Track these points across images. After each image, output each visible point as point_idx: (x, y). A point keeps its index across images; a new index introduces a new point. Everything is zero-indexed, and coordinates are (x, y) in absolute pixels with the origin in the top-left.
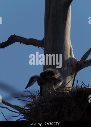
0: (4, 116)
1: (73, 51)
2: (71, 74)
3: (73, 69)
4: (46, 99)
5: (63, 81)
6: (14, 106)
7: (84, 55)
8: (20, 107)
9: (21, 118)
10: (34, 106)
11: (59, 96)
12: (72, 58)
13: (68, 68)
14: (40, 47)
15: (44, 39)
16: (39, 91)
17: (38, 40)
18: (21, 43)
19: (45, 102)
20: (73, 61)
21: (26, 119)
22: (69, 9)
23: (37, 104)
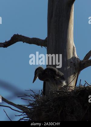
2: (74, 73)
4: (49, 99)
7: (87, 55)
8: (23, 106)
9: (24, 117)
10: (37, 106)
11: (62, 96)
12: (75, 57)
13: (71, 67)
16: (42, 90)
19: (48, 101)
20: (76, 60)
21: (29, 118)
22: (72, 8)
23: (40, 103)
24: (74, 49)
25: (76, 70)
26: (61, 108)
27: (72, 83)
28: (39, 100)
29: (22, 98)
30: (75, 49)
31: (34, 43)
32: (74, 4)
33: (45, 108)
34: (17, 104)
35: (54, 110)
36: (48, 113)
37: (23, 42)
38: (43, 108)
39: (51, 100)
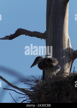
0: (12, 97)
2: (69, 61)
4: (47, 83)
5: (60, 68)
6: (21, 89)
8: (26, 89)
9: (27, 99)
10: (38, 89)
11: (59, 81)
12: (70, 48)
13: (66, 56)
14: (42, 39)
16: (41, 76)
18: (26, 35)
19: (47, 85)
20: (70, 51)
21: (31, 100)
22: (67, 6)
23: (40, 87)
24: (68, 41)
25: (71, 59)
26: (58, 92)
27: (67, 70)
28: (39, 85)
29: (25, 82)
30: (70, 41)
31: (35, 36)
32: (68, 3)
33: (45, 91)
35: (52, 93)
36: (47, 95)
38: (43, 92)
39: (49, 85)
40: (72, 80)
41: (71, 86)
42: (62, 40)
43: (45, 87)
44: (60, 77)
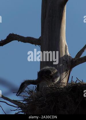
0: (3, 110)
1: (68, 49)
2: (66, 70)
3: (68, 66)
4: (42, 94)
7: (78, 53)
9: (19, 112)
10: (31, 101)
11: (55, 91)
12: (67, 55)
13: (63, 64)
14: (37, 45)
15: (40, 37)
17: (35, 38)
18: (19, 41)
19: (42, 96)
20: (68, 58)
21: (24, 113)
22: (64, 9)
23: (34, 99)
24: (66, 48)
25: (68, 67)
26: (54, 104)
27: (64, 79)
28: (33, 96)
31: (28, 42)
32: (66, 5)
33: (39, 104)
34: (12, 99)
35: (47, 105)
36: (42, 107)
37: (18, 41)
38: (37, 104)
39: (44, 96)
40: (69, 90)
41: (68, 98)
42: (59, 46)
43: (40, 99)
44: (56, 88)
